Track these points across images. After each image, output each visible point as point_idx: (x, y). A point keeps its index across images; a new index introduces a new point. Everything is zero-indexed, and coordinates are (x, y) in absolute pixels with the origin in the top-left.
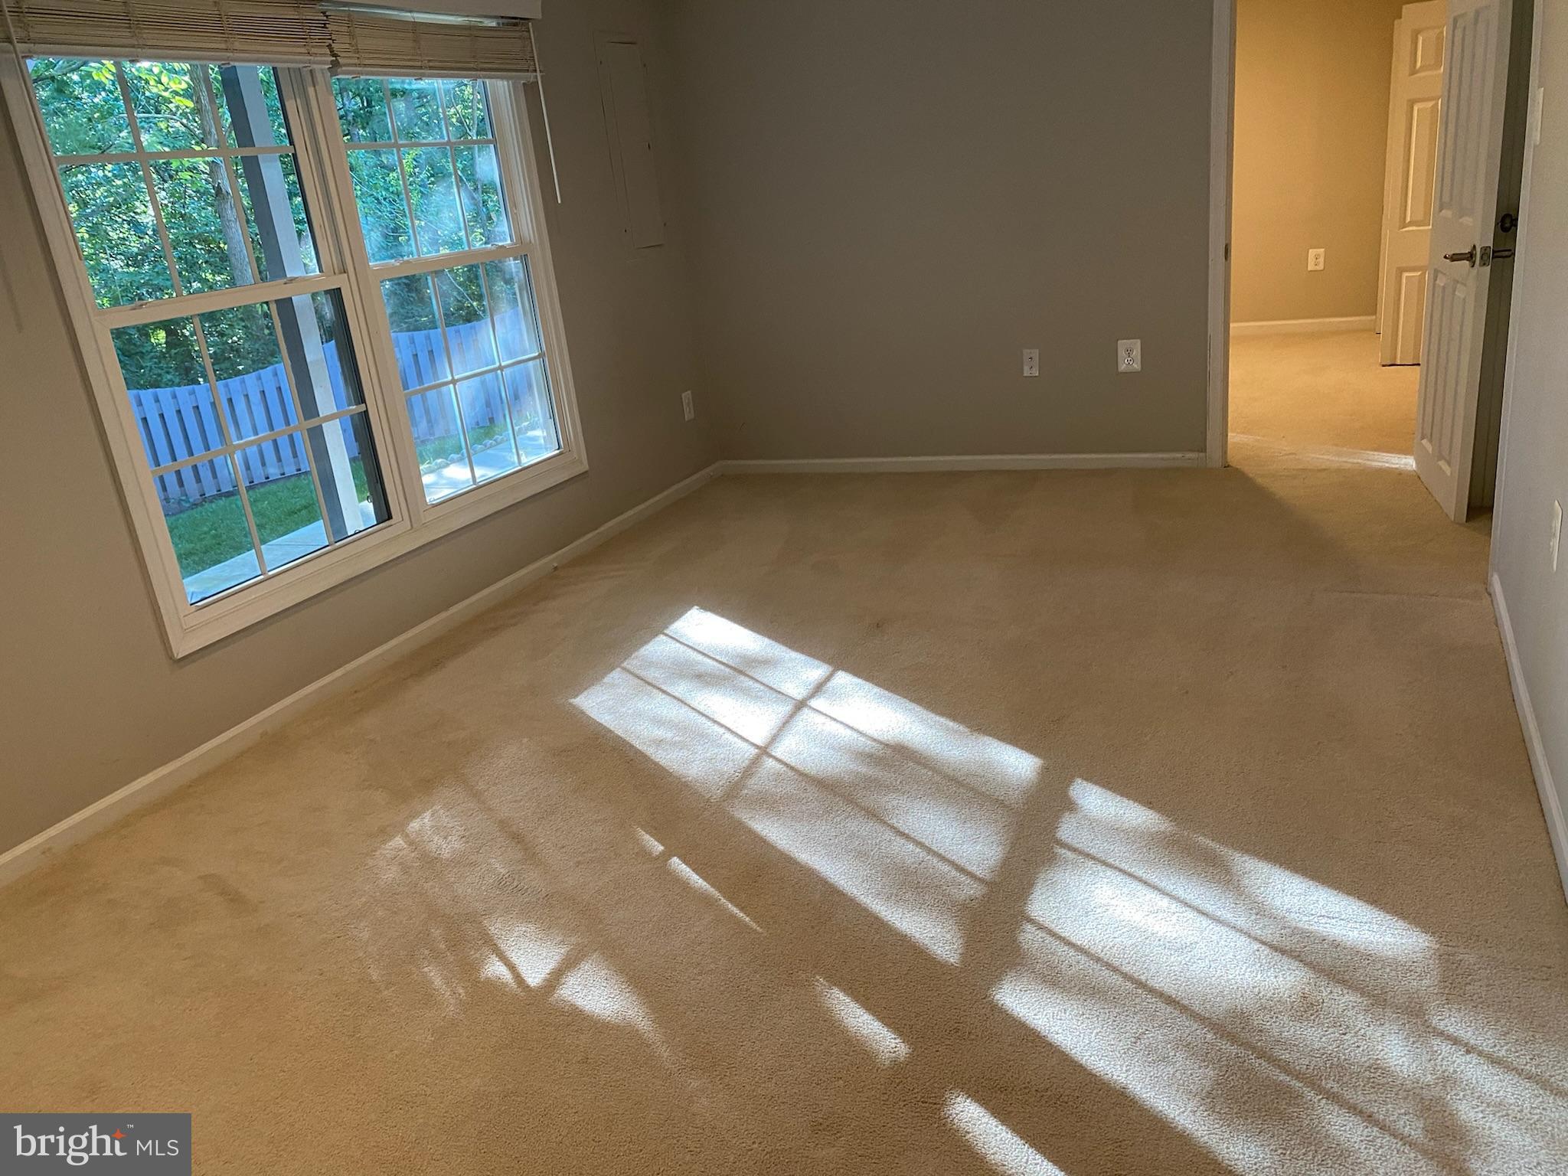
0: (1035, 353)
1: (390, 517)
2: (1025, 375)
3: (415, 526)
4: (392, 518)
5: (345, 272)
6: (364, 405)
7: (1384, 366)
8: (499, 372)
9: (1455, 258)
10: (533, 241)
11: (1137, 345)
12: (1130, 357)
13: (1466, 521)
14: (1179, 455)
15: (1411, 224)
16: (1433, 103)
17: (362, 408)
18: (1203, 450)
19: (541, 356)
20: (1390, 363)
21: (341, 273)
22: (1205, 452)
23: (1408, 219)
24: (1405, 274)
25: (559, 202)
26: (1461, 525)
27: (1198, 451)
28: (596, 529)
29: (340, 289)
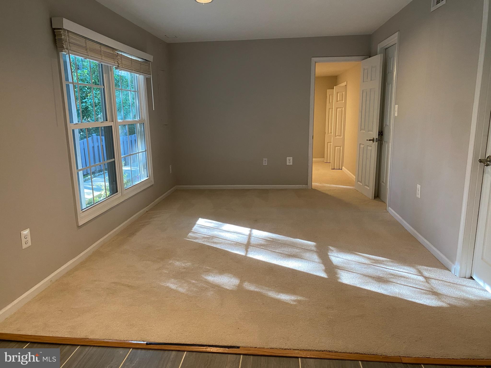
0: (266, 159)
1: (117, 192)
2: (264, 165)
3: (123, 195)
4: (118, 192)
5: (113, 122)
6: (114, 159)
7: (332, 169)
8: (138, 154)
9: (370, 140)
10: (145, 119)
11: (291, 158)
12: (290, 161)
13: (374, 199)
14: (301, 186)
15: (337, 136)
16: (341, 109)
17: (113, 160)
18: (307, 184)
19: (145, 151)
20: (333, 169)
21: (111, 122)
22: (308, 185)
23: (337, 135)
24: (336, 148)
25: (154, 110)
26: (373, 200)
27: (306, 185)
28: (154, 201)
29: (112, 126)
